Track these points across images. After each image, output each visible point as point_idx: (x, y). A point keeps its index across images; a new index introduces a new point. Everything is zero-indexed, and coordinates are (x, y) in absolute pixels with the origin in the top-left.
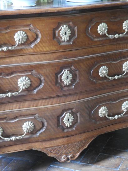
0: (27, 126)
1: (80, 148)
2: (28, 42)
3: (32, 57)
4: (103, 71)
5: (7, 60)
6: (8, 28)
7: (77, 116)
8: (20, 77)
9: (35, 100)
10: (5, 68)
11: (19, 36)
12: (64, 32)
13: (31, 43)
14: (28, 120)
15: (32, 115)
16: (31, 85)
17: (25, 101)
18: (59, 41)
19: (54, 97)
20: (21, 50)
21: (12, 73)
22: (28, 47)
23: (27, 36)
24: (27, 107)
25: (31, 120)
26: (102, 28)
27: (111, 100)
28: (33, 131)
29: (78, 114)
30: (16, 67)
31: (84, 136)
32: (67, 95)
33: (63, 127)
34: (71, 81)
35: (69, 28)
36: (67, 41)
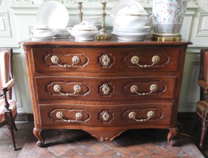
0: (78, 115)
1: (114, 135)
2: (80, 63)
3: (83, 73)
4: (133, 89)
5: (68, 73)
6: (68, 53)
7: (112, 115)
8: (75, 85)
9: (84, 100)
10: (66, 78)
11: (75, 59)
12: (105, 60)
13: (83, 64)
14: (79, 112)
15: (82, 109)
16: (82, 91)
17: (78, 100)
18: (102, 65)
19: (97, 101)
20: (76, 68)
21: (70, 82)
22: (81, 67)
23: (80, 59)
24: (78, 104)
25: (81, 112)
26: (134, 59)
27: (139, 108)
28: (83, 119)
29: (113, 114)
30: (73, 79)
31: (117, 128)
32: (106, 101)
33: (102, 121)
34: (109, 92)
35: (109, 57)
36: (107, 66)
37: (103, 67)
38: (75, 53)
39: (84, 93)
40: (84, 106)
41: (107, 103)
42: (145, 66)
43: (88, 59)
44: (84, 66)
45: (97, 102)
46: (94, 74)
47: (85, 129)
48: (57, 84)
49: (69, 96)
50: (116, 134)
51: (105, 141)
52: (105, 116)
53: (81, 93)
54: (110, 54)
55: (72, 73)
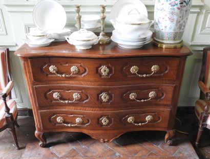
0: (78, 120)
1: (113, 137)
2: (79, 73)
3: (82, 82)
4: (132, 96)
5: (67, 82)
6: (67, 63)
7: (111, 120)
8: (74, 93)
9: (84, 107)
10: (65, 86)
11: (73, 69)
12: (104, 70)
14: (79, 117)
15: (82, 115)
16: (81, 98)
17: (78, 106)
18: (101, 75)
19: (96, 107)
20: (75, 77)
21: (70, 90)
22: (79, 76)
23: (79, 69)
24: (78, 110)
25: (81, 118)
26: (133, 69)
27: (137, 113)
28: (83, 123)
29: (113, 119)
30: (72, 87)
31: (115, 132)
32: (105, 108)
33: (102, 125)
34: (108, 100)
35: (108, 68)
36: (106, 75)
37: (102, 77)
38: (73, 63)
39: (83, 101)
40: (84, 112)
41: (106, 109)
42: (145, 75)
43: (87, 69)
44: (83, 75)
45: (97, 109)
46: (93, 83)
47: (85, 131)
48: (56, 92)
49: (68, 103)
50: (115, 136)
51: (104, 142)
52: (104, 121)
53: (81, 100)
54: (109, 65)
55: (71, 82)
